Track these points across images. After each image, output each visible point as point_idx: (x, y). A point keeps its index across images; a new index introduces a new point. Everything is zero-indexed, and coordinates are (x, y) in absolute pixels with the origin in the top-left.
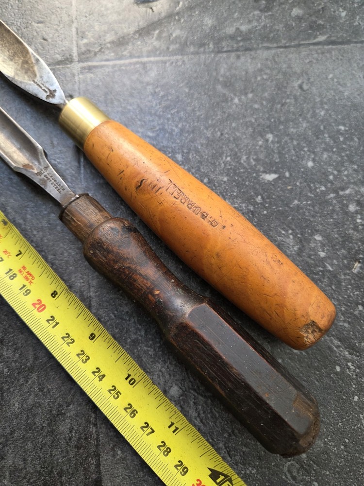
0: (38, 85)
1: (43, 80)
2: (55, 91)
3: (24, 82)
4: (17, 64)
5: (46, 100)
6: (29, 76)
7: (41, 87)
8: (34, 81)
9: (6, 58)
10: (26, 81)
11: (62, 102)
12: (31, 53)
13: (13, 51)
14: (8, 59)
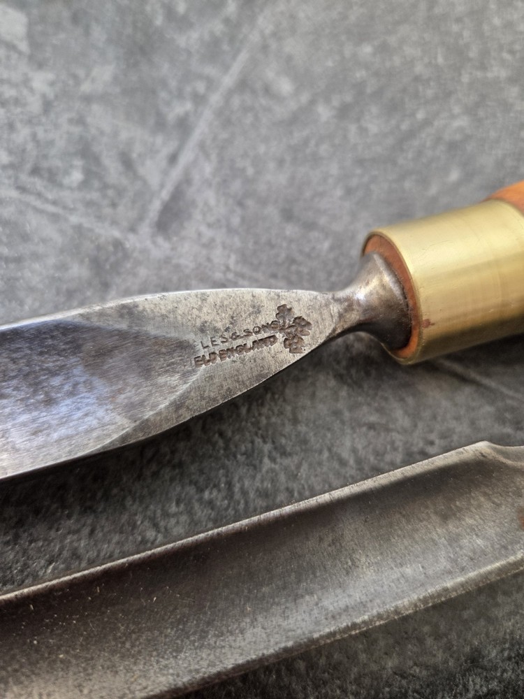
0: (223, 354)
1: (216, 330)
2: (283, 310)
3: (185, 397)
4: (81, 388)
5: (298, 357)
6: (170, 369)
7: (242, 348)
8: (200, 361)
9: (25, 418)
10: (183, 388)
11: (335, 309)
12: (77, 320)
13: (14, 382)
14: (35, 414)
